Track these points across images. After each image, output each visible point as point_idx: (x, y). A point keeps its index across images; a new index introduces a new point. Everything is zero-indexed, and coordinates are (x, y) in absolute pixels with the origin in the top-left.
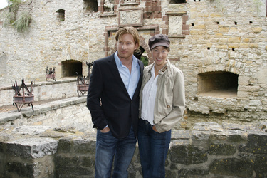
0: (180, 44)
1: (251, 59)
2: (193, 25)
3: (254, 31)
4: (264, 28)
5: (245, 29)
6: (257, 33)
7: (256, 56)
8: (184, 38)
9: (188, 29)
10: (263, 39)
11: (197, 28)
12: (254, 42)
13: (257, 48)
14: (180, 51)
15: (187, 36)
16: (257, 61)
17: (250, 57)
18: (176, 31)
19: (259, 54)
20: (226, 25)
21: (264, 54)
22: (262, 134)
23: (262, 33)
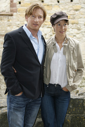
0: (8, 21)
1: (72, 34)
2: (20, 3)
3: (75, 8)
4: (83, 5)
5: (67, 7)
6: (77, 10)
7: (76, 31)
8: (12, 15)
9: (16, 7)
10: (82, 16)
11: (24, 6)
12: (74, 18)
13: (77, 24)
14: (8, 28)
15: (14, 14)
16: (78, 36)
17: (72, 32)
18: (4, 9)
19: (79, 29)
20: (50, 4)
21: (83, 29)
22: (75, 98)
23: (82, 10)
